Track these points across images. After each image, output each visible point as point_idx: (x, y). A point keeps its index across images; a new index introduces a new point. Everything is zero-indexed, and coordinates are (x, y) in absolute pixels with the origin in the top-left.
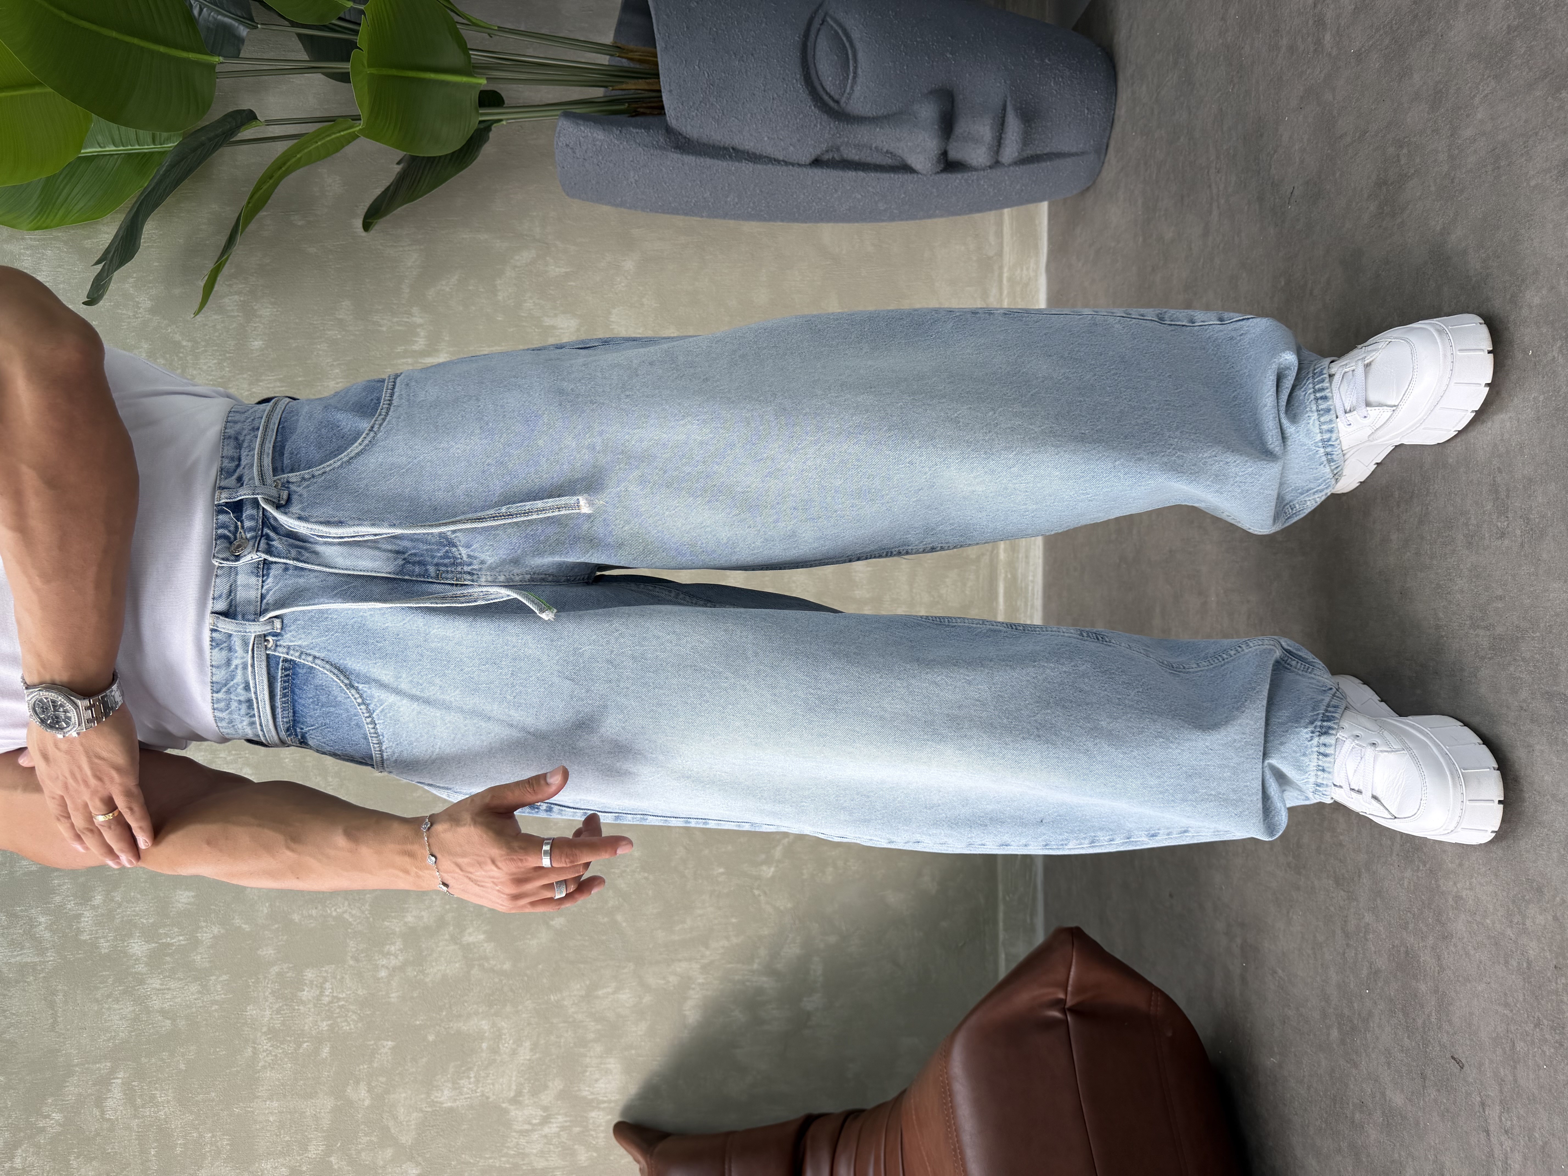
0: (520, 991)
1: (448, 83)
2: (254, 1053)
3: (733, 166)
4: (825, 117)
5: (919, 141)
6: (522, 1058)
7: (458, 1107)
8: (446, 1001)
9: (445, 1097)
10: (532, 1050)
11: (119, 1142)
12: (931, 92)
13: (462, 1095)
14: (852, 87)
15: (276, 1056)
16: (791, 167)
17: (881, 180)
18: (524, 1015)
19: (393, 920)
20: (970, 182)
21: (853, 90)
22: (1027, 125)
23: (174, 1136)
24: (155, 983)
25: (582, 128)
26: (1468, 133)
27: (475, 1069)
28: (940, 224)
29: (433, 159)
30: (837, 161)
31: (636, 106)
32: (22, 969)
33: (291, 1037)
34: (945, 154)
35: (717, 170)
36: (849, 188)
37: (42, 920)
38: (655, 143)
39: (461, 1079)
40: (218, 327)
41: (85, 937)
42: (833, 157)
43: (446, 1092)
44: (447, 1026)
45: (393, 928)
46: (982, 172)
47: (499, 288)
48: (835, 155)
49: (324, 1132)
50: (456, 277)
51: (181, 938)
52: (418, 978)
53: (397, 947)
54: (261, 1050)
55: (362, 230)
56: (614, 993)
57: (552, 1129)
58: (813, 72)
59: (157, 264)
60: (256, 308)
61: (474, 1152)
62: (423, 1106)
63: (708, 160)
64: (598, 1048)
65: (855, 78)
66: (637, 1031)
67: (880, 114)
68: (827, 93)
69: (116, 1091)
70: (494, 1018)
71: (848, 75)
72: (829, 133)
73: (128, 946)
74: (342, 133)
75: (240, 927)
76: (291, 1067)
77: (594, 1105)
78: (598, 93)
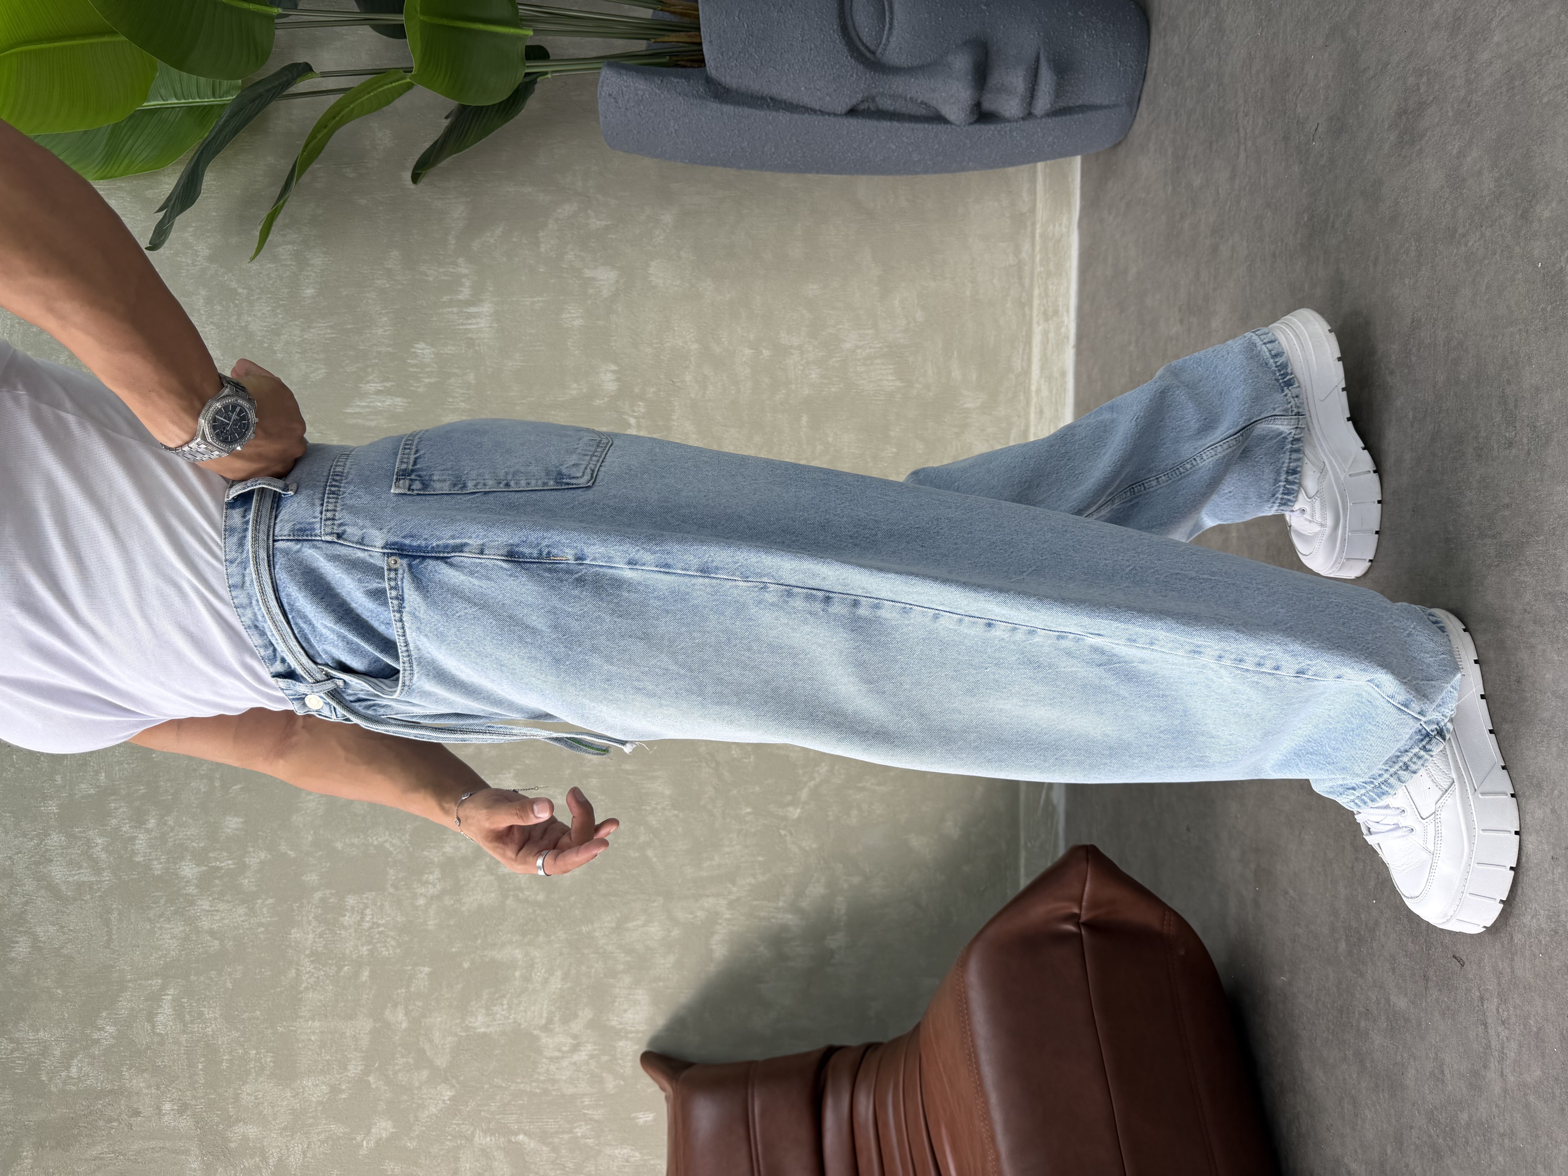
0: (553, 921)
1: (496, 34)
2: (298, 975)
3: (771, 115)
4: (861, 67)
5: (953, 91)
6: (554, 986)
7: (491, 1032)
8: (482, 930)
9: (479, 1022)
10: (563, 979)
11: (169, 1056)
12: (965, 43)
13: (495, 1021)
14: (888, 38)
15: (318, 978)
16: (827, 116)
17: (915, 131)
18: (556, 945)
19: (433, 850)
20: (1003, 133)
21: (889, 41)
22: (1060, 76)
23: (220, 1052)
24: (205, 904)
25: (625, 77)
26: (1485, 56)
27: (508, 996)
28: (974, 177)
29: (479, 109)
30: (873, 111)
31: (677, 59)
32: (80, 885)
33: (332, 960)
34: (978, 105)
35: (755, 120)
36: (883, 138)
37: (99, 841)
38: (695, 92)
39: (495, 1005)
40: (273, 275)
41: (139, 859)
42: (869, 108)
43: (479, 1018)
44: (482, 954)
45: (432, 857)
46: (1015, 124)
47: (542, 240)
48: (871, 106)
49: (363, 1052)
50: (501, 229)
51: (230, 862)
52: (455, 906)
53: (435, 876)
54: (304, 972)
55: (411, 183)
56: (644, 925)
57: (581, 1056)
58: (850, 23)
59: (215, 214)
60: (308, 257)
61: (506, 1077)
62: (459, 1030)
63: (746, 109)
64: (627, 979)
65: (890, 29)
66: (665, 964)
67: (915, 64)
68: (863, 44)
69: (166, 1007)
70: (528, 947)
71: (884, 26)
72: (865, 83)
73: (179, 869)
74: (394, 84)
75: (286, 853)
76: (333, 989)
77: (623, 1034)
78: (640, 46)
